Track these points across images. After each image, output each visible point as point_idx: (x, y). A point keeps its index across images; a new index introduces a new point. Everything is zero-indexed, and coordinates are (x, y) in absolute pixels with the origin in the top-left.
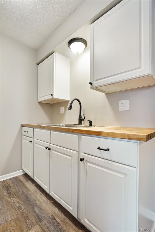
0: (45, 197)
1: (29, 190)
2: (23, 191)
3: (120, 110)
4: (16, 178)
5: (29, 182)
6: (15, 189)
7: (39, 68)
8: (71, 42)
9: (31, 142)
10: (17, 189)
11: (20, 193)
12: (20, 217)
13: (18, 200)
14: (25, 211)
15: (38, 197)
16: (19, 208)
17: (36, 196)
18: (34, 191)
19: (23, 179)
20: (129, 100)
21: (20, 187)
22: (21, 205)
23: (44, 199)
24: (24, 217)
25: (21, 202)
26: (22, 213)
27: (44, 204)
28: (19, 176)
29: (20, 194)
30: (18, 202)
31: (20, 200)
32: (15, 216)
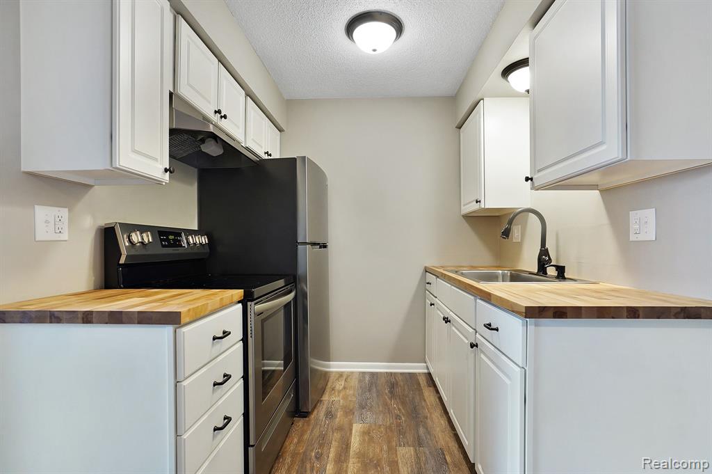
0: (447, 422)
1: (425, 400)
2: (413, 398)
3: (633, 238)
4: (412, 375)
5: (432, 389)
6: (404, 390)
7: (461, 135)
8: (507, 71)
9: (434, 304)
10: (406, 392)
11: (407, 399)
12: (394, 427)
13: (401, 407)
14: (404, 425)
15: (434, 416)
16: (398, 417)
17: (431, 414)
18: (433, 405)
19: (423, 381)
20: (654, 209)
21: (413, 391)
22: (401, 415)
23: (442, 422)
24: (400, 430)
25: (403, 411)
26: (399, 425)
27: (438, 429)
28: (419, 373)
29: (408, 401)
30: (399, 409)
31: (403, 408)
32: (388, 423)
